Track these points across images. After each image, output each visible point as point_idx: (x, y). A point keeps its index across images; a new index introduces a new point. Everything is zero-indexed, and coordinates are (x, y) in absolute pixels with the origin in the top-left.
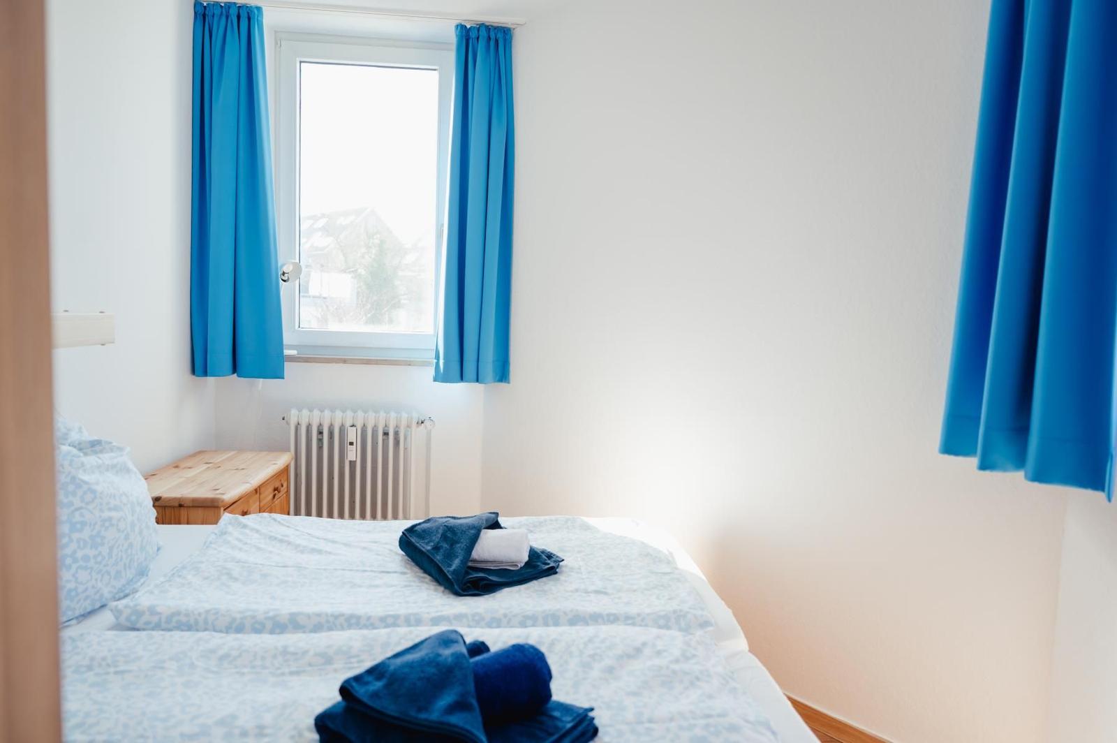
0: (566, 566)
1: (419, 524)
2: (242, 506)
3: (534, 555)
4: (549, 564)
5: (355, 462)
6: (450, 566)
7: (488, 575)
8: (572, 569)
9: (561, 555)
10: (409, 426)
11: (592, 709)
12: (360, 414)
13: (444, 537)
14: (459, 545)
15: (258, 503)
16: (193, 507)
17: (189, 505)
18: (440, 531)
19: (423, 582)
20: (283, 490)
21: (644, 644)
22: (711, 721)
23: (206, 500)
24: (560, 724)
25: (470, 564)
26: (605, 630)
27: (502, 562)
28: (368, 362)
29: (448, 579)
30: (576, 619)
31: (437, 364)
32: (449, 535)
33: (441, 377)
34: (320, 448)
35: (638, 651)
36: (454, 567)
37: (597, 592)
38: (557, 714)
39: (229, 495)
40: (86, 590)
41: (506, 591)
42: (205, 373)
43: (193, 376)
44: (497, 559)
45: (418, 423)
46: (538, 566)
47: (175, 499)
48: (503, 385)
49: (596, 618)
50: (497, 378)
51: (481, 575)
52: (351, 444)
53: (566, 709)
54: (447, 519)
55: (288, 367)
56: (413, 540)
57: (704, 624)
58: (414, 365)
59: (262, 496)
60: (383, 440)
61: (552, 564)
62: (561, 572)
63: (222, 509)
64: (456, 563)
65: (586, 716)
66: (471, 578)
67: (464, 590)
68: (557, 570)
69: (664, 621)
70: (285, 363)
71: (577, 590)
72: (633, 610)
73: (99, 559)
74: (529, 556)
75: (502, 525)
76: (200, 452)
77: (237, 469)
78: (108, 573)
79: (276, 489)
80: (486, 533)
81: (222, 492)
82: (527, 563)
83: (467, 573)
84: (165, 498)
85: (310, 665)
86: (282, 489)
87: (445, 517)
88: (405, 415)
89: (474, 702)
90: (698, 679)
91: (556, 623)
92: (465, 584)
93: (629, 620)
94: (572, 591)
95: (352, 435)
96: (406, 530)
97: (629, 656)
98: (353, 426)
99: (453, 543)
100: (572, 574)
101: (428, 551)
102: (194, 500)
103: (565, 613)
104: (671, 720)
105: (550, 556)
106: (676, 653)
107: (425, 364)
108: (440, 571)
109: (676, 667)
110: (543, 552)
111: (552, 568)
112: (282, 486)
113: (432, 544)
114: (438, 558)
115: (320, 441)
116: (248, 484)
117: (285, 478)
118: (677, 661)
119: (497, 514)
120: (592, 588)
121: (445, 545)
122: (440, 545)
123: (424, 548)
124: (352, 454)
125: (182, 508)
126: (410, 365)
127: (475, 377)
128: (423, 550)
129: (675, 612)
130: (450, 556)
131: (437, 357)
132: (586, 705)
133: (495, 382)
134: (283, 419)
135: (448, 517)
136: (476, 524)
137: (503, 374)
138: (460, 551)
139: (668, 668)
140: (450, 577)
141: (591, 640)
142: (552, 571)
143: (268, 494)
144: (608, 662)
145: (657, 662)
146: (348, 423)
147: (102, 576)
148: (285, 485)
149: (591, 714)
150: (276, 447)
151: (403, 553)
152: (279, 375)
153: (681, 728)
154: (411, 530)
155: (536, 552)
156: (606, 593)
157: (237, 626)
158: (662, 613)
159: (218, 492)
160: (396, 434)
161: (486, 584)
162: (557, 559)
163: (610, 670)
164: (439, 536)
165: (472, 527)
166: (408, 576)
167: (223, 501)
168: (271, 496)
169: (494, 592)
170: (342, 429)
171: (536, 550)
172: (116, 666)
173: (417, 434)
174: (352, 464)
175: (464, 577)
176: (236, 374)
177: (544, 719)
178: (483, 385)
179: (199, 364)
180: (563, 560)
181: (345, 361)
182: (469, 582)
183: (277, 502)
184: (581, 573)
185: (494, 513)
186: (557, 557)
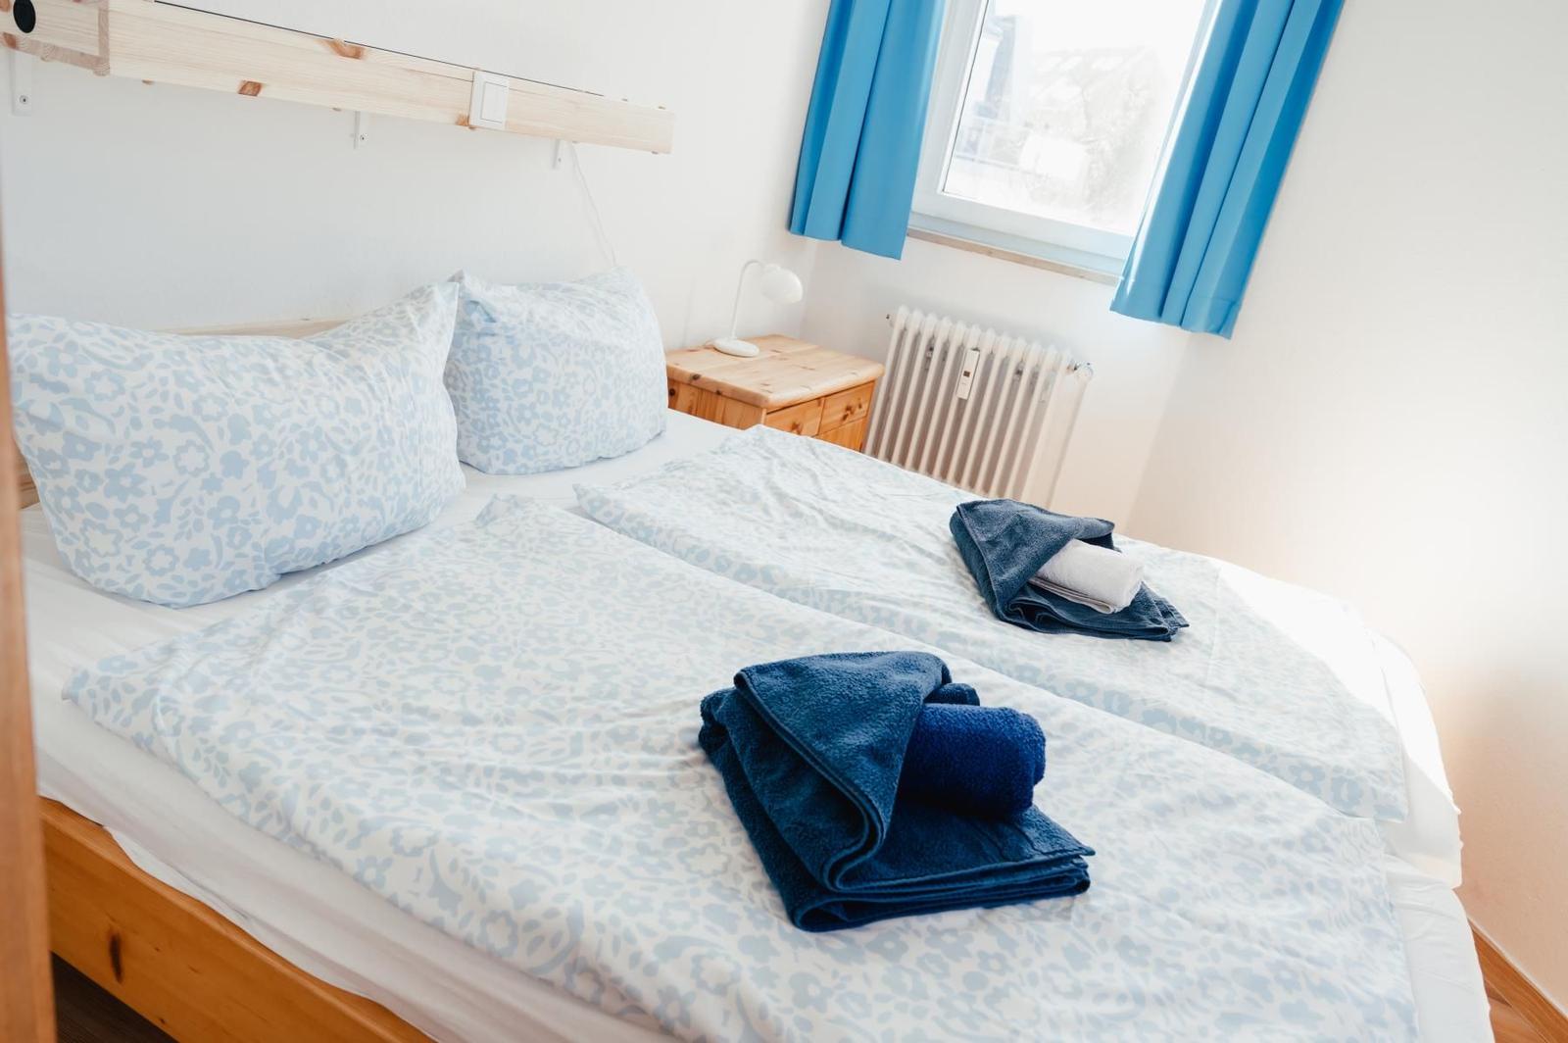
0: (1189, 636)
1: (986, 503)
2: (792, 417)
3: (1142, 603)
4: (1160, 623)
5: (966, 401)
6: (1002, 573)
7: (1053, 605)
8: (1197, 643)
9: (1187, 618)
10: (1054, 370)
11: (1092, 853)
12: (990, 334)
13: (1010, 532)
14: (1026, 549)
15: (819, 419)
16: (732, 398)
17: (727, 394)
18: (1008, 521)
19: (961, 583)
20: (859, 413)
21: (1244, 796)
22: (1291, 961)
23: (747, 394)
24: (1027, 850)
25: (1033, 580)
26: (1190, 750)
27: (1086, 596)
28: (1022, 260)
29: (991, 592)
30: (1157, 717)
31: (1124, 284)
32: (1019, 530)
33: (1125, 305)
34: (925, 370)
35: (1228, 802)
36: (1005, 577)
37: (1218, 690)
38: (1031, 833)
39: (778, 396)
40: (546, 453)
41: (1074, 638)
42: (802, 231)
43: (789, 233)
44: (1079, 588)
45: (1068, 368)
46: (1142, 620)
47: (715, 383)
48: (1217, 339)
49: (1189, 727)
50: (1213, 327)
51: (1043, 601)
52: (967, 374)
53: (1050, 831)
54: (1025, 508)
55: (910, 245)
56: (967, 522)
57: (1385, 811)
58: (1089, 280)
59: (826, 412)
60: (1013, 381)
61: (1164, 625)
62: (1179, 642)
63: (764, 412)
64: (1012, 572)
65: (1077, 856)
66: (1026, 601)
67: (1008, 615)
68: (1172, 637)
69: (1308, 776)
70: (907, 238)
71: (1187, 677)
72: (1263, 739)
73: (564, 421)
74: (1133, 602)
75: (1115, 545)
76: (774, 336)
77: (804, 368)
78: (578, 442)
79: (848, 408)
80: (1077, 546)
81: (771, 390)
82: (1126, 612)
83: (1022, 591)
84: (704, 379)
85: (748, 634)
86: (857, 410)
87: (1027, 505)
88: (1052, 352)
89: (898, 760)
90: (1310, 887)
91: (1122, 712)
92: (1014, 606)
93: (1246, 750)
94: (1177, 675)
95: (971, 362)
96: (962, 505)
97: (1207, 804)
98: (976, 349)
99: (1019, 543)
100: (1193, 650)
101: (980, 543)
102: (735, 390)
103: (1144, 701)
104: (1220, 928)
105: (1167, 612)
106: (1294, 830)
107: (1107, 281)
108: (986, 576)
109: (1281, 854)
110: (1160, 603)
111: (1164, 630)
112: (860, 407)
113: (990, 536)
114: (990, 557)
115: (928, 359)
116: (808, 390)
117: (868, 396)
118: (1288, 845)
119: (1113, 525)
120: (1216, 682)
121: (1007, 543)
122: (997, 540)
123: (977, 537)
124: (966, 389)
125: (720, 397)
126: (1082, 277)
127: (1179, 320)
128: (975, 540)
129: (1337, 770)
130: (1006, 559)
131: (1127, 274)
132: (1086, 843)
133: (1206, 331)
134: (888, 318)
135: (1031, 506)
136: (1066, 528)
137: (1223, 321)
138: (1023, 558)
139: (1263, 847)
140: (994, 589)
141: (1154, 755)
142: (1161, 635)
143: (835, 411)
144: (1165, 797)
145: (1250, 830)
146: (970, 345)
147: (570, 442)
148: (865, 407)
149: (1086, 859)
150: (867, 353)
151: (952, 535)
152: (896, 255)
153: (1229, 947)
154: (970, 508)
155: (1148, 600)
156: (1233, 698)
157: (700, 556)
158: (1314, 764)
159: (766, 388)
160: (1034, 376)
161: (1046, 616)
162: (1179, 621)
163: (1164, 810)
164: (1004, 527)
165: (1058, 530)
166: (946, 568)
167: (766, 401)
168: (841, 415)
169: (1056, 633)
170: (960, 350)
171: (1150, 596)
172: (537, 552)
173: (1065, 385)
174: (962, 403)
175: (1014, 597)
176: (840, 241)
177: (1008, 831)
178: (1189, 333)
179: (798, 219)
180: (1187, 626)
181: (990, 253)
182: (1023, 607)
183: (848, 425)
184: (1210, 655)
185: (1107, 522)
186: (1180, 617)
